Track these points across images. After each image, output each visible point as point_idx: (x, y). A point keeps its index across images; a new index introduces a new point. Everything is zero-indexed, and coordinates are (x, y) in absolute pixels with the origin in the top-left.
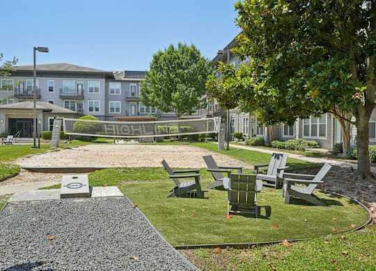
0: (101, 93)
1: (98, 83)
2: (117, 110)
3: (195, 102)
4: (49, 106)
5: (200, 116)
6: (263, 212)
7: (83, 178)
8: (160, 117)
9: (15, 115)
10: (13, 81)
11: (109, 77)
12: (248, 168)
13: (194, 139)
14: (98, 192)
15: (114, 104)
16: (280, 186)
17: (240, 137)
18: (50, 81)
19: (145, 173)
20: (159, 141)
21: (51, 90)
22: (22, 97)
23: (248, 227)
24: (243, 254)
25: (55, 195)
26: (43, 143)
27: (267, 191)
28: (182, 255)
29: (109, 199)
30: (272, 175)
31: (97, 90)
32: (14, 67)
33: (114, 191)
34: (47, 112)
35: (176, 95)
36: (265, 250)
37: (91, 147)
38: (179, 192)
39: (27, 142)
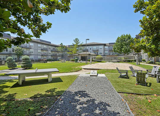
0: (103, 49)
1: (102, 47)
2: (107, 53)
3: (129, 51)
4: (90, 53)
5: (131, 55)
6: (148, 85)
7: (96, 71)
8: (119, 55)
9: (83, 56)
10: (82, 48)
11: (105, 45)
12: (144, 70)
13: (129, 61)
14: (100, 75)
15: (106, 52)
16: (156, 77)
17: (144, 61)
18: (90, 47)
19: (113, 71)
20: (118, 62)
21: (90, 49)
22: (84, 51)
23: (142, 89)
24: (139, 97)
25: (89, 75)
26: (88, 62)
27: (151, 78)
28: (120, 94)
29: (102, 77)
30: (153, 73)
31: (102, 48)
32: (82, 44)
33: (103, 75)
34: (90, 54)
35: (123, 49)
36: (147, 96)
37: (100, 63)
38: (122, 77)
39: (85, 62)
